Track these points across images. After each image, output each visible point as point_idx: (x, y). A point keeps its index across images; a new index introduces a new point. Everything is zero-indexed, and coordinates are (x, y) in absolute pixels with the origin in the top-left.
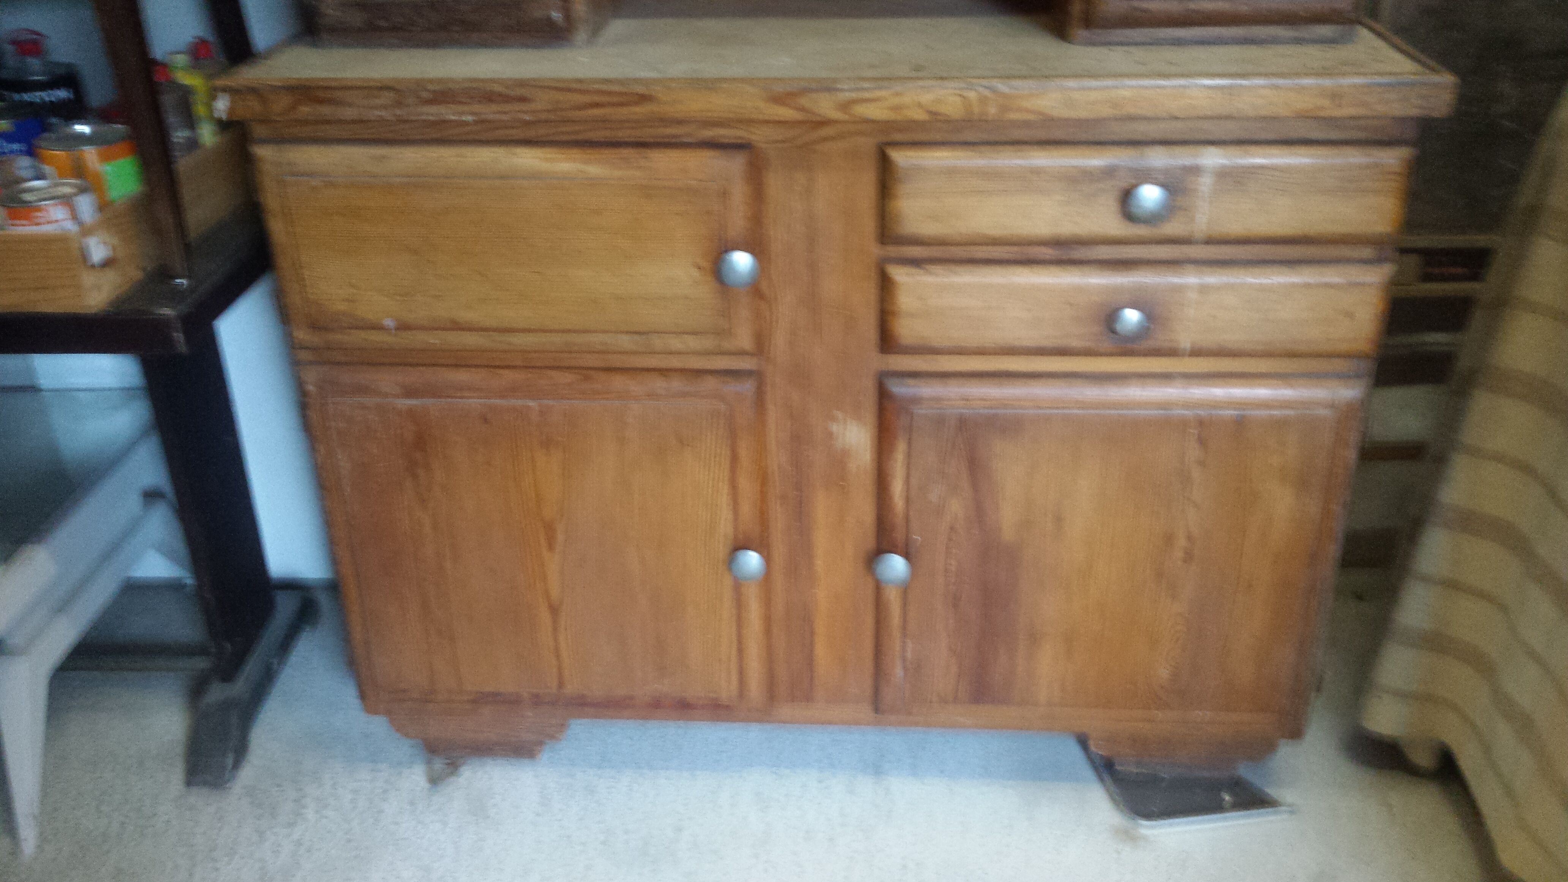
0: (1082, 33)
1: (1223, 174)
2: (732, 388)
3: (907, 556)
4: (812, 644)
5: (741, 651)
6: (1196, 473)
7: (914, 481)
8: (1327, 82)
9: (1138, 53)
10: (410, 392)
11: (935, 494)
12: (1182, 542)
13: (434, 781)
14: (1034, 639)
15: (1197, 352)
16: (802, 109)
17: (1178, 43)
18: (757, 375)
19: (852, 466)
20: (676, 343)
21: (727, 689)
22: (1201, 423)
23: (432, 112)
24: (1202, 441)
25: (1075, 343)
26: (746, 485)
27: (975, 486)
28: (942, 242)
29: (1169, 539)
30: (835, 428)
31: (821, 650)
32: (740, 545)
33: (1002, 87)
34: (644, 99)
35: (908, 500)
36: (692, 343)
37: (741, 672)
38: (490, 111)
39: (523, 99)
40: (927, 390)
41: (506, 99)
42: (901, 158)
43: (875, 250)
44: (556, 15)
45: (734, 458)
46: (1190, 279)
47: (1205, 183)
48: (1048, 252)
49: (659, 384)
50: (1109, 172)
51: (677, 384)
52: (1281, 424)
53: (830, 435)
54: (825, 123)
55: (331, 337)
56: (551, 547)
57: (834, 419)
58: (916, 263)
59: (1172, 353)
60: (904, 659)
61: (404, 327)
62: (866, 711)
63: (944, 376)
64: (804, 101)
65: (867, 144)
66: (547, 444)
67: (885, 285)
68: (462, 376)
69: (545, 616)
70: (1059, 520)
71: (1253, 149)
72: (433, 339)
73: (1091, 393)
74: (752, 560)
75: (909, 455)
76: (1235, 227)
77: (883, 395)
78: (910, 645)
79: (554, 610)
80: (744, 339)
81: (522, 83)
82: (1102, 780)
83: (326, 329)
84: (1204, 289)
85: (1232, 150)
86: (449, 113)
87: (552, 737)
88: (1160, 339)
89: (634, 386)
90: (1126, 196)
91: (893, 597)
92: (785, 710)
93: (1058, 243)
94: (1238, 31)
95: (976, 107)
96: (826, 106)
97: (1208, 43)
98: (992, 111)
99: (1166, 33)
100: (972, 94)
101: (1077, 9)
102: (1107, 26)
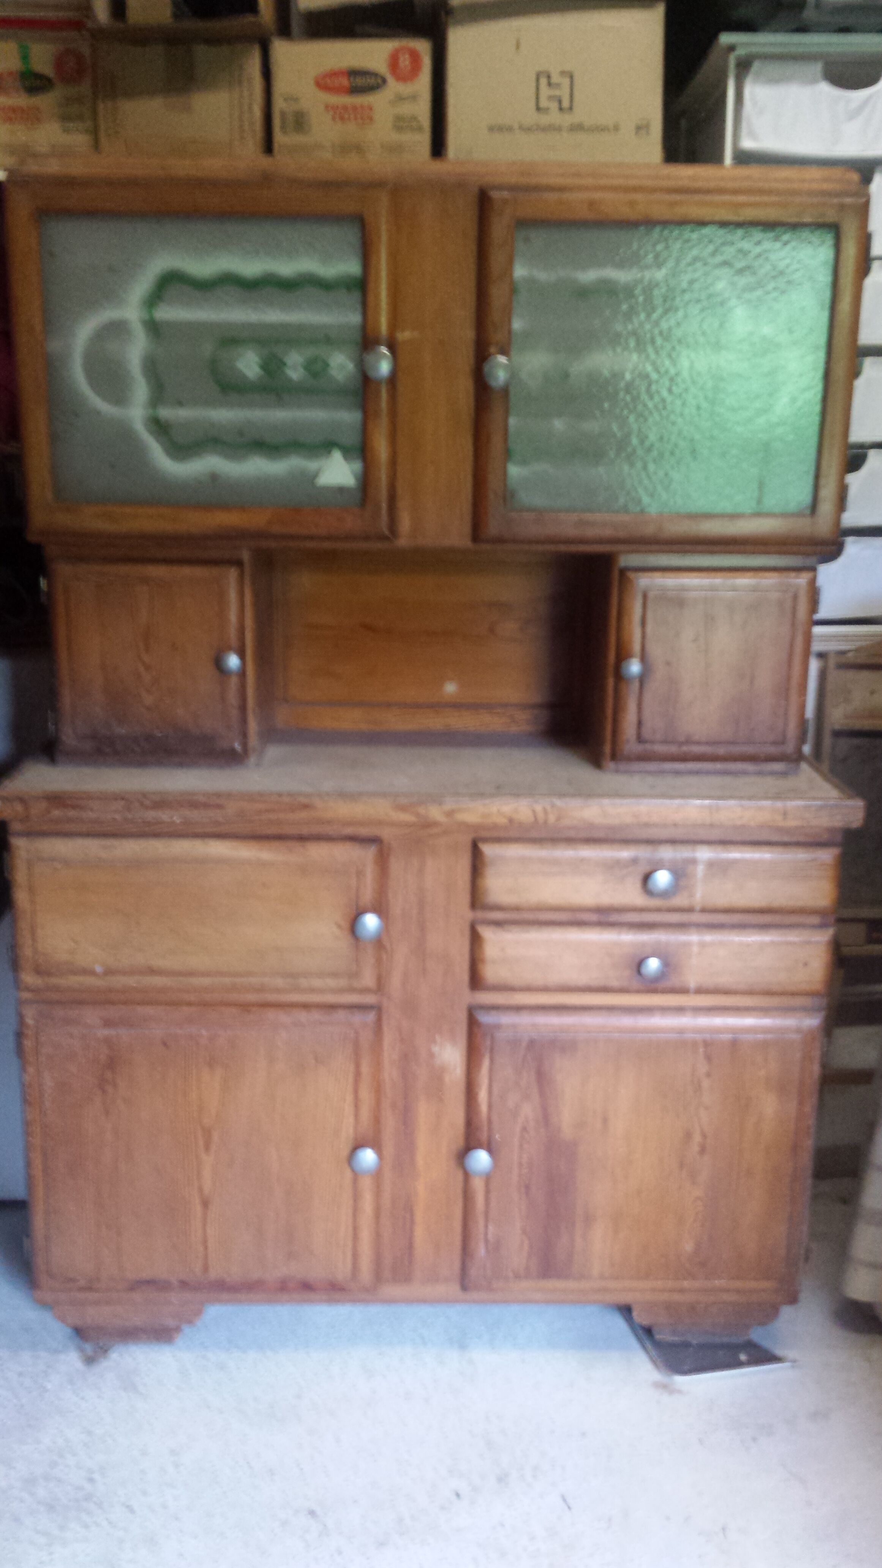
0: (611, 765)
1: (711, 865)
2: (358, 1018)
3: (490, 1151)
4: (412, 1231)
5: (356, 1237)
6: (706, 1083)
7: (495, 1091)
8: (779, 804)
9: (650, 780)
10: (108, 1023)
11: (513, 1099)
12: (697, 1138)
13: (90, 1361)
14: (589, 1220)
15: (700, 991)
16: (418, 815)
17: (677, 773)
18: (378, 1009)
19: (447, 1079)
20: (317, 983)
21: (342, 1270)
22: (706, 1044)
23: (151, 815)
24: (709, 1058)
25: (615, 983)
26: (366, 1094)
27: (542, 1094)
28: (517, 909)
29: (688, 1136)
30: (436, 1049)
31: (419, 1233)
32: (357, 1146)
33: (558, 802)
34: (306, 807)
35: (490, 1106)
36: (331, 983)
37: (355, 1256)
38: (195, 815)
39: (219, 807)
40: (506, 1019)
41: (206, 806)
42: (488, 850)
43: (469, 915)
44: (237, 746)
45: (358, 1075)
46: (694, 937)
47: (700, 870)
48: (594, 917)
49: (303, 1016)
50: (635, 861)
51: (316, 1015)
52: (764, 1045)
53: (431, 1055)
54: (435, 824)
55: (54, 981)
56: (207, 1147)
57: (434, 1042)
58: (498, 924)
59: (683, 991)
60: (486, 1241)
61: (109, 972)
62: (454, 1288)
63: (518, 1009)
64: (422, 810)
65: (466, 840)
66: (212, 1063)
67: (475, 939)
68: (149, 1010)
69: (198, 1209)
70: (605, 1120)
71: (732, 848)
72: (131, 981)
73: (627, 1021)
74: (368, 1157)
75: (491, 1070)
76: (722, 901)
77: (472, 1023)
78: (491, 1228)
79: (205, 1204)
80: (368, 979)
81: (218, 795)
82: (644, 1347)
83: (49, 974)
84: (703, 945)
85: (719, 848)
86: (165, 816)
87: (190, 1322)
88: (674, 981)
89: (283, 1017)
90: (646, 878)
91: (478, 1185)
92: (389, 1290)
93: (600, 910)
94: (719, 766)
95: (541, 816)
96: (435, 813)
97: (697, 773)
98: (552, 819)
99: (668, 766)
100: (539, 808)
101: (607, 749)
102: (630, 759)
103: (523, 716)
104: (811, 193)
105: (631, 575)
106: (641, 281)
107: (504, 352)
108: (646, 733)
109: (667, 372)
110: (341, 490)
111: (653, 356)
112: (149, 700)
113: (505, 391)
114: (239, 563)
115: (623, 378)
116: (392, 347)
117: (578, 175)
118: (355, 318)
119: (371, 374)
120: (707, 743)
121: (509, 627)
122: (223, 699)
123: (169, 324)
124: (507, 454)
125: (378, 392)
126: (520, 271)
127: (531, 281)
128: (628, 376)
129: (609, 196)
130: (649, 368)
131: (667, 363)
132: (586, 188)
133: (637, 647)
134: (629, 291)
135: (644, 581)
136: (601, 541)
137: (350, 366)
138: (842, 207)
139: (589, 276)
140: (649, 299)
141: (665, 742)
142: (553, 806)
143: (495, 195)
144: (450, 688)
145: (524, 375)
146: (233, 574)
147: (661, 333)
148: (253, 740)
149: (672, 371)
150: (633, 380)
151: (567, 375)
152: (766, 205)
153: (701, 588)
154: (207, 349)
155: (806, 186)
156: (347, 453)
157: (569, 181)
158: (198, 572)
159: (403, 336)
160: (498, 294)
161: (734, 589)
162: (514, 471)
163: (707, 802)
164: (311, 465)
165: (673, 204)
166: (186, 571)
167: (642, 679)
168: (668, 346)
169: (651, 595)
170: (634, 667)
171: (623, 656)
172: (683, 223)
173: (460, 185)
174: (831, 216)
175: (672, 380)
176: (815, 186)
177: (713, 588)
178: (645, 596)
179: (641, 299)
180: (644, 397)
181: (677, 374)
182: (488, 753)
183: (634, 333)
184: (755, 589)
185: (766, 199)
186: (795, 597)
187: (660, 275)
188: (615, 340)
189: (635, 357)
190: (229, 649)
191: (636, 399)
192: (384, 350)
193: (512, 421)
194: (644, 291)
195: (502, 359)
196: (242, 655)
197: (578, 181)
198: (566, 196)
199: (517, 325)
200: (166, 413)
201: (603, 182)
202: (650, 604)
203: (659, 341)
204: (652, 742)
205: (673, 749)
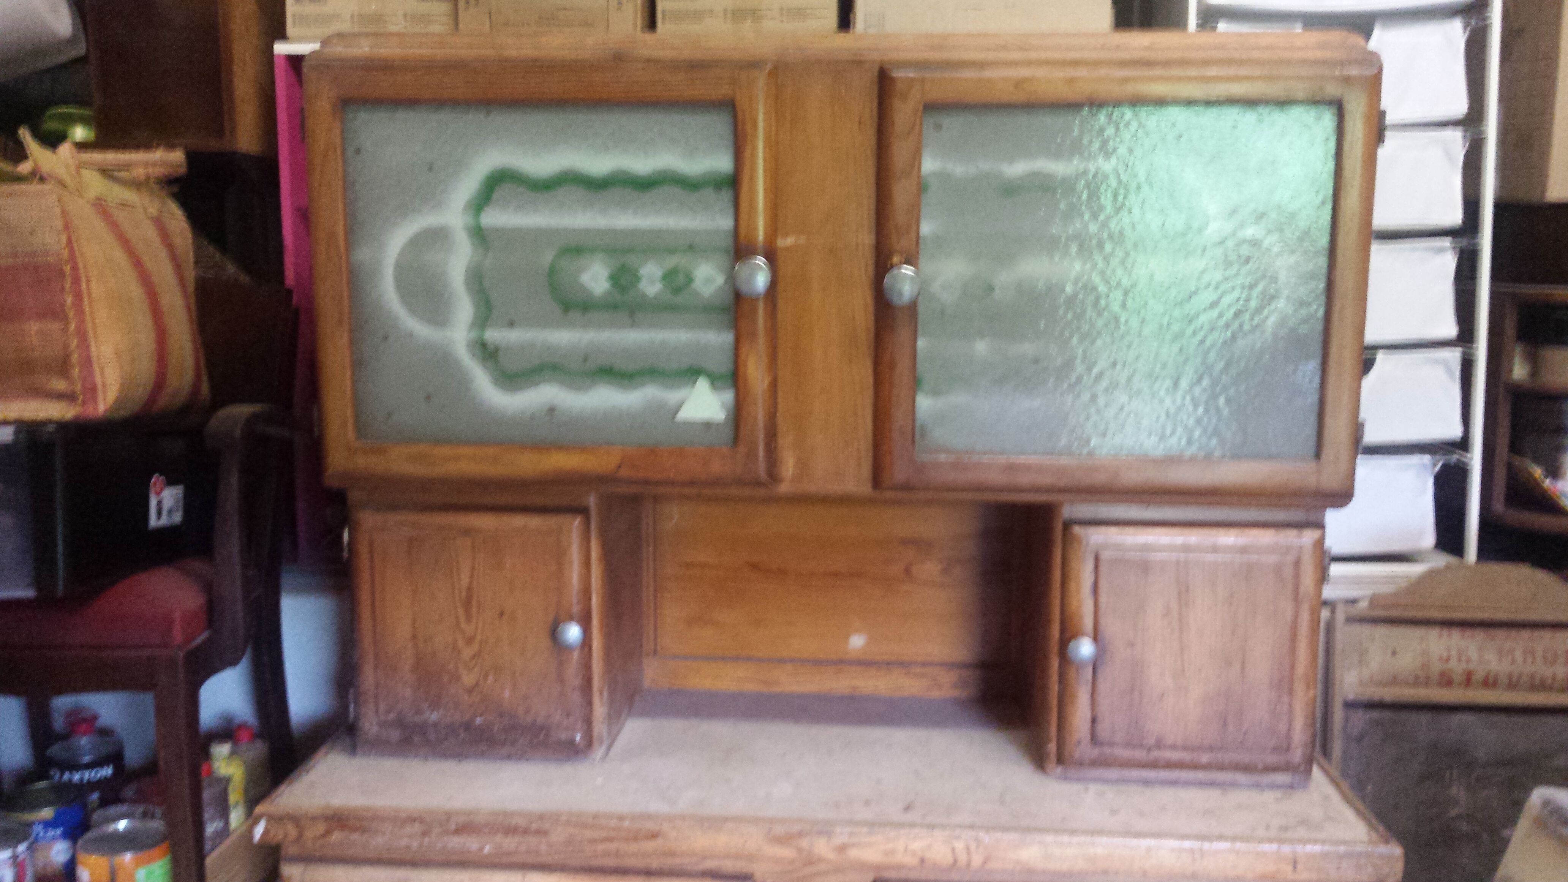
0: (1058, 770)
8: (1286, 849)
16: (800, 850)
17: (1147, 783)
23: (455, 842)
34: (654, 836)
38: (510, 843)
39: (540, 832)
41: (526, 831)
44: (579, 737)
54: (820, 860)
64: (804, 843)
81: (542, 816)
86: (472, 843)
94: (1201, 775)
95: (963, 858)
96: (822, 847)
97: (1174, 783)
98: (977, 861)
99: (1135, 773)
100: (959, 845)
101: (1052, 747)
102: (1081, 764)
103: (948, 678)
104: (1304, 62)
105: (1077, 530)
106: (1085, 172)
107: (910, 261)
108: (1103, 730)
109: (1119, 284)
110: (708, 425)
111: (1101, 265)
112: (468, 679)
113: (913, 308)
114: (583, 511)
115: (1063, 290)
116: (771, 257)
117: (1004, 48)
118: (726, 222)
119: (744, 288)
120: (1185, 748)
121: (930, 569)
122: (561, 680)
123: (501, 232)
124: (915, 383)
125: (754, 310)
126: (929, 165)
127: (944, 177)
128: (1069, 289)
129: (1040, 73)
130: (1096, 279)
131: (1120, 272)
132: (1015, 64)
133: (1088, 622)
134: (1068, 186)
135: (1096, 537)
136: (1038, 489)
137: (720, 280)
138: (1347, 80)
139: (1017, 169)
140: (1094, 194)
141: (1128, 745)
142: (977, 840)
143: (897, 74)
144: (857, 642)
145: (935, 288)
146: (577, 522)
147: (1111, 237)
148: (600, 727)
149: (1125, 282)
150: (1075, 295)
151: (991, 289)
152: (1247, 78)
153: (1171, 548)
154: (547, 258)
155: (1298, 55)
156: (715, 381)
157: (991, 56)
158: (535, 522)
159: (785, 242)
160: (901, 193)
161: (1215, 549)
162: (924, 403)
163: (1187, 844)
164: (672, 396)
165: (1126, 80)
166: (518, 521)
167: (1096, 665)
168: (1120, 254)
169: (1105, 555)
170: (1085, 648)
171: (1068, 635)
172: (1137, 101)
173: (857, 63)
174: (1332, 90)
175: (1126, 293)
176: (1311, 55)
177: (1186, 548)
178: (1097, 559)
179: (1085, 196)
180: (1090, 313)
181: (1134, 285)
182: (901, 736)
183: (1077, 237)
184: (1244, 550)
185: (1243, 71)
186: (1297, 564)
187: (1107, 166)
188: (1052, 245)
189: (1078, 266)
190: (571, 618)
191: (1079, 317)
192: (760, 261)
193: (921, 343)
194: (1088, 185)
195: (907, 270)
196: (585, 623)
197: (1002, 55)
198: (988, 74)
199: (926, 228)
200: (493, 335)
201: (1034, 55)
202: (1103, 569)
203: (1108, 247)
204: (1111, 744)
205: (1139, 755)
